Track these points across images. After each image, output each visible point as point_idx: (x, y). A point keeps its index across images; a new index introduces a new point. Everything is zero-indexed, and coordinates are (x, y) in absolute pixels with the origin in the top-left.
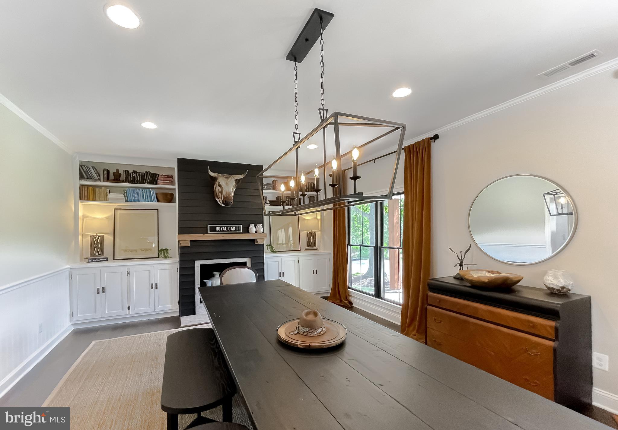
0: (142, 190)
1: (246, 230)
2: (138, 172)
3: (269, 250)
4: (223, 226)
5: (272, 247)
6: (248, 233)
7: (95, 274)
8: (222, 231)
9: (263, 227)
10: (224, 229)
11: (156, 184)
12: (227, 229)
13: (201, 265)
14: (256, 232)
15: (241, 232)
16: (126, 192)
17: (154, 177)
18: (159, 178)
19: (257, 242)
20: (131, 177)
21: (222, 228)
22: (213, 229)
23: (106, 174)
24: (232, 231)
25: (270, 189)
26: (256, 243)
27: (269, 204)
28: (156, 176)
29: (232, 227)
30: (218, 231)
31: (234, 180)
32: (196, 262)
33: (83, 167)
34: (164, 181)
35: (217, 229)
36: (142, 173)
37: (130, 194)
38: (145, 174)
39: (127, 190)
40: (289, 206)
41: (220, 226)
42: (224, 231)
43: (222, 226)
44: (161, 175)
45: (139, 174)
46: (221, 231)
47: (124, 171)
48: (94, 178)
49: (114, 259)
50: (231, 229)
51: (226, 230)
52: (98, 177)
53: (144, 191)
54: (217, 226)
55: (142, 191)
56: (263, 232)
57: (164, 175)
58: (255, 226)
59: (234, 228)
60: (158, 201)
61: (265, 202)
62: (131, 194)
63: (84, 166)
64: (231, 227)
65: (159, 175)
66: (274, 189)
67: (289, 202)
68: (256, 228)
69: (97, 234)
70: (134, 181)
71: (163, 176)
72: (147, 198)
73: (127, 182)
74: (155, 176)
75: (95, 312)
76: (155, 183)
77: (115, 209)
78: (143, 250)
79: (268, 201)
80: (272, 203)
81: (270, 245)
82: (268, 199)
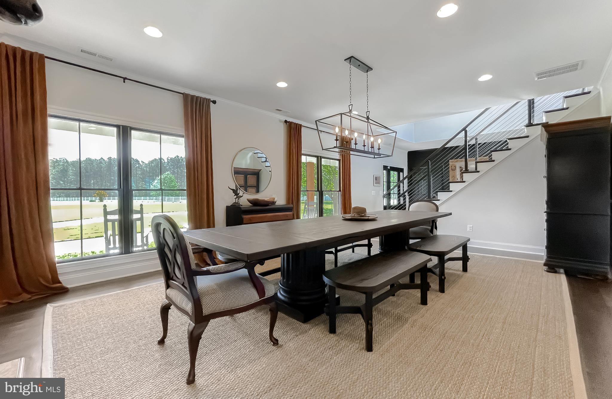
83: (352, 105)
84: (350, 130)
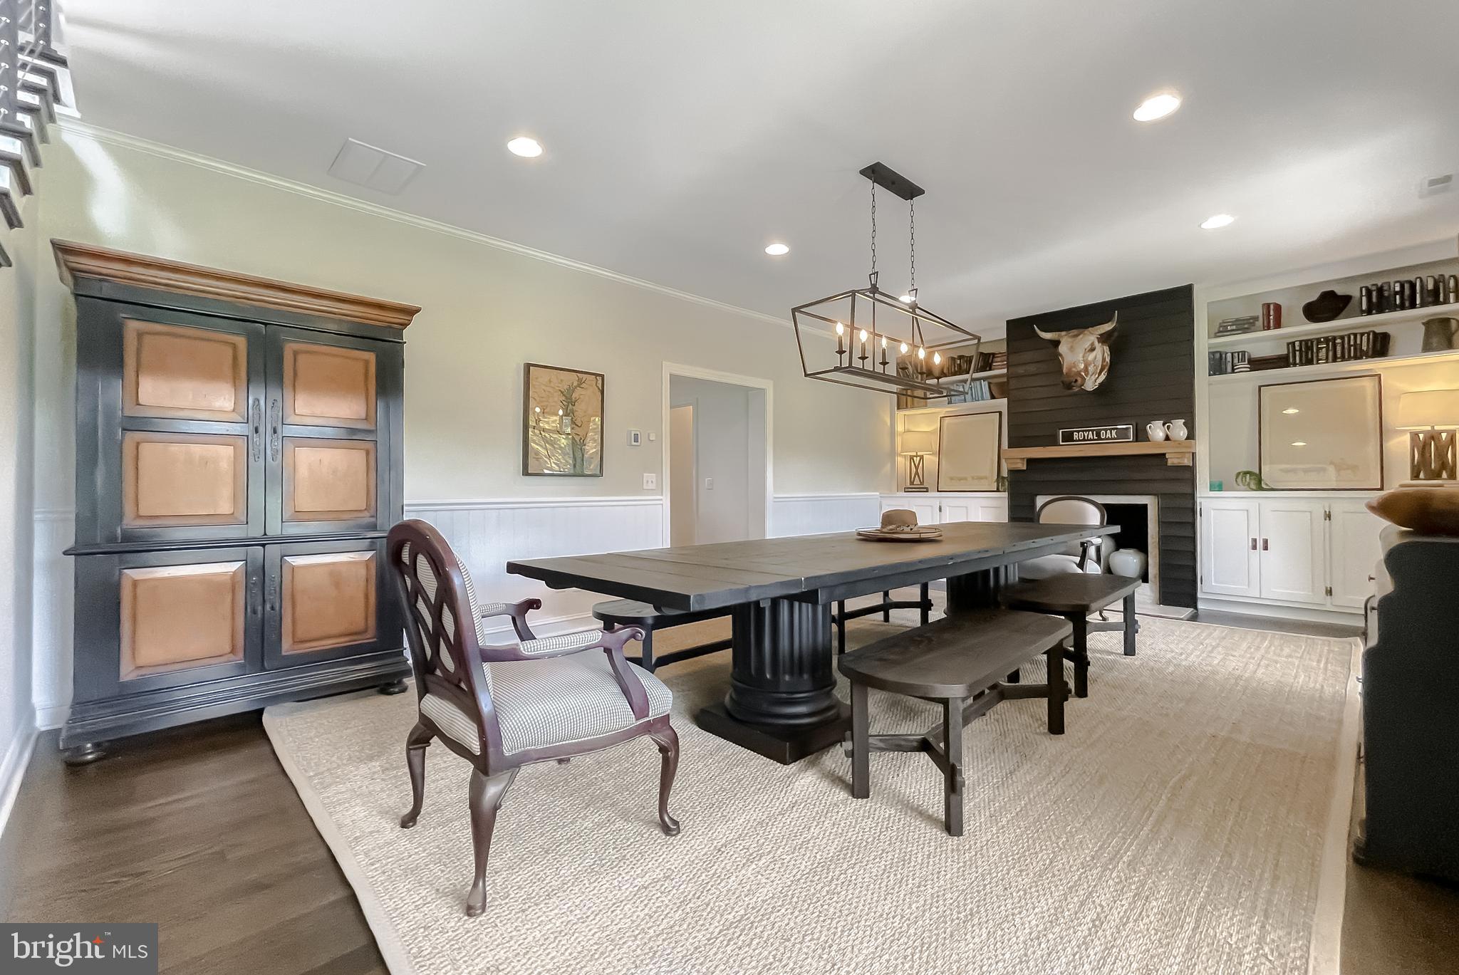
1: (1141, 435)
2: (965, 355)
4: (1089, 431)
6: (1148, 440)
8: (1088, 440)
10: (1090, 436)
11: (990, 370)
12: (1098, 434)
14: (1167, 438)
15: (1131, 440)
17: (987, 359)
18: (996, 359)
20: (955, 366)
21: (1086, 435)
22: (1068, 437)
24: (1108, 439)
26: (1168, 464)
27: (1249, 370)
28: (990, 356)
29: (1108, 431)
30: (1079, 440)
31: (1096, 338)
32: (1038, 497)
34: (1002, 363)
35: (1076, 437)
36: (970, 357)
38: (974, 356)
39: (951, 387)
40: (1327, 362)
41: (1083, 431)
42: (1091, 440)
43: (1086, 431)
44: (998, 354)
45: (966, 358)
46: (1084, 440)
49: (939, 492)
50: (1107, 435)
51: (1095, 438)
53: (972, 384)
54: (1076, 431)
55: (970, 384)
58: (1163, 425)
59: (1114, 432)
60: (993, 397)
64: (1106, 430)
65: (994, 354)
66: (1267, 327)
67: (1331, 353)
68: (1165, 428)
69: (917, 453)
70: (959, 371)
71: (1000, 355)
72: (977, 395)
73: (950, 375)
74: (988, 357)
76: (988, 368)
77: (942, 418)
78: (976, 479)
79: (1244, 361)
81: (1251, 472)
83: (916, 290)
84: (910, 344)
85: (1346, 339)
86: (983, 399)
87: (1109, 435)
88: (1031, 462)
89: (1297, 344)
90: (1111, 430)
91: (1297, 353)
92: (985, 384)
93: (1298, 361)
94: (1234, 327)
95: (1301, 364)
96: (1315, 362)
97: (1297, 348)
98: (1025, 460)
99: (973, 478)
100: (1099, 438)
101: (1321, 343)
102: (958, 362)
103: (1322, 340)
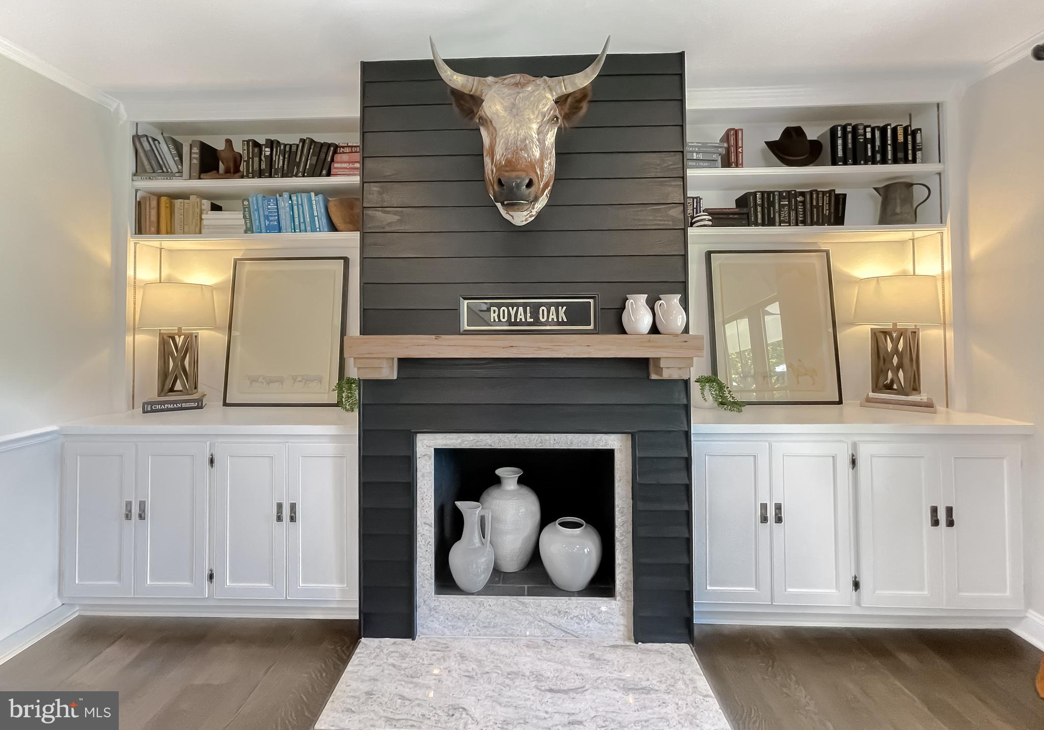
0: (288, 197)
1: (613, 322)
2: (281, 141)
3: (710, 399)
4: (518, 305)
5: (721, 387)
6: (623, 331)
7: (122, 456)
8: (516, 323)
9: (686, 309)
10: (521, 316)
11: (328, 174)
12: (535, 314)
13: (437, 451)
14: (654, 330)
15: (594, 327)
16: (249, 204)
17: (322, 155)
18: (338, 157)
19: (659, 370)
20: (260, 160)
21: (513, 313)
22: (480, 315)
23: (197, 156)
24: (554, 323)
25: (711, 163)
26: (654, 377)
27: (710, 223)
28: (328, 149)
29: (553, 308)
30: (501, 323)
31: (550, 98)
32: (420, 437)
33: (144, 140)
34: (351, 166)
35: (494, 315)
36: (291, 146)
37: (258, 210)
38: (298, 146)
39: (250, 200)
40: (790, 225)
41: (507, 305)
42: (521, 323)
43: (513, 305)
44: (343, 147)
45: (282, 147)
46: (509, 322)
47: (244, 145)
48: (169, 170)
49: (225, 404)
50: (551, 317)
51: (529, 320)
52: (178, 167)
53: (294, 198)
54: (494, 304)
55: (290, 198)
56: (686, 330)
57: (352, 147)
58: (651, 304)
59: (562, 311)
60: (333, 228)
61: (693, 218)
62: (261, 209)
63: (145, 138)
65: (336, 147)
66: (727, 163)
67: (793, 214)
68: (653, 309)
69: (180, 329)
70: (269, 171)
71: (347, 150)
72: (302, 220)
73: (250, 175)
74: (324, 150)
75: (119, 578)
76: (324, 172)
77: (236, 261)
78: (299, 381)
79: (705, 211)
80: (720, 218)
81: (712, 380)
82: (705, 205)
85: (808, 197)
86: (313, 230)
87: (553, 316)
88: (404, 363)
89: (758, 195)
90: (557, 305)
91: (759, 209)
92: (318, 203)
93: (760, 221)
94: (701, 156)
95: (763, 224)
96: (777, 224)
97: (759, 201)
98: (396, 361)
99: (294, 379)
100: (537, 322)
101: (784, 198)
102: (267, 151)
103: (784, 194)
